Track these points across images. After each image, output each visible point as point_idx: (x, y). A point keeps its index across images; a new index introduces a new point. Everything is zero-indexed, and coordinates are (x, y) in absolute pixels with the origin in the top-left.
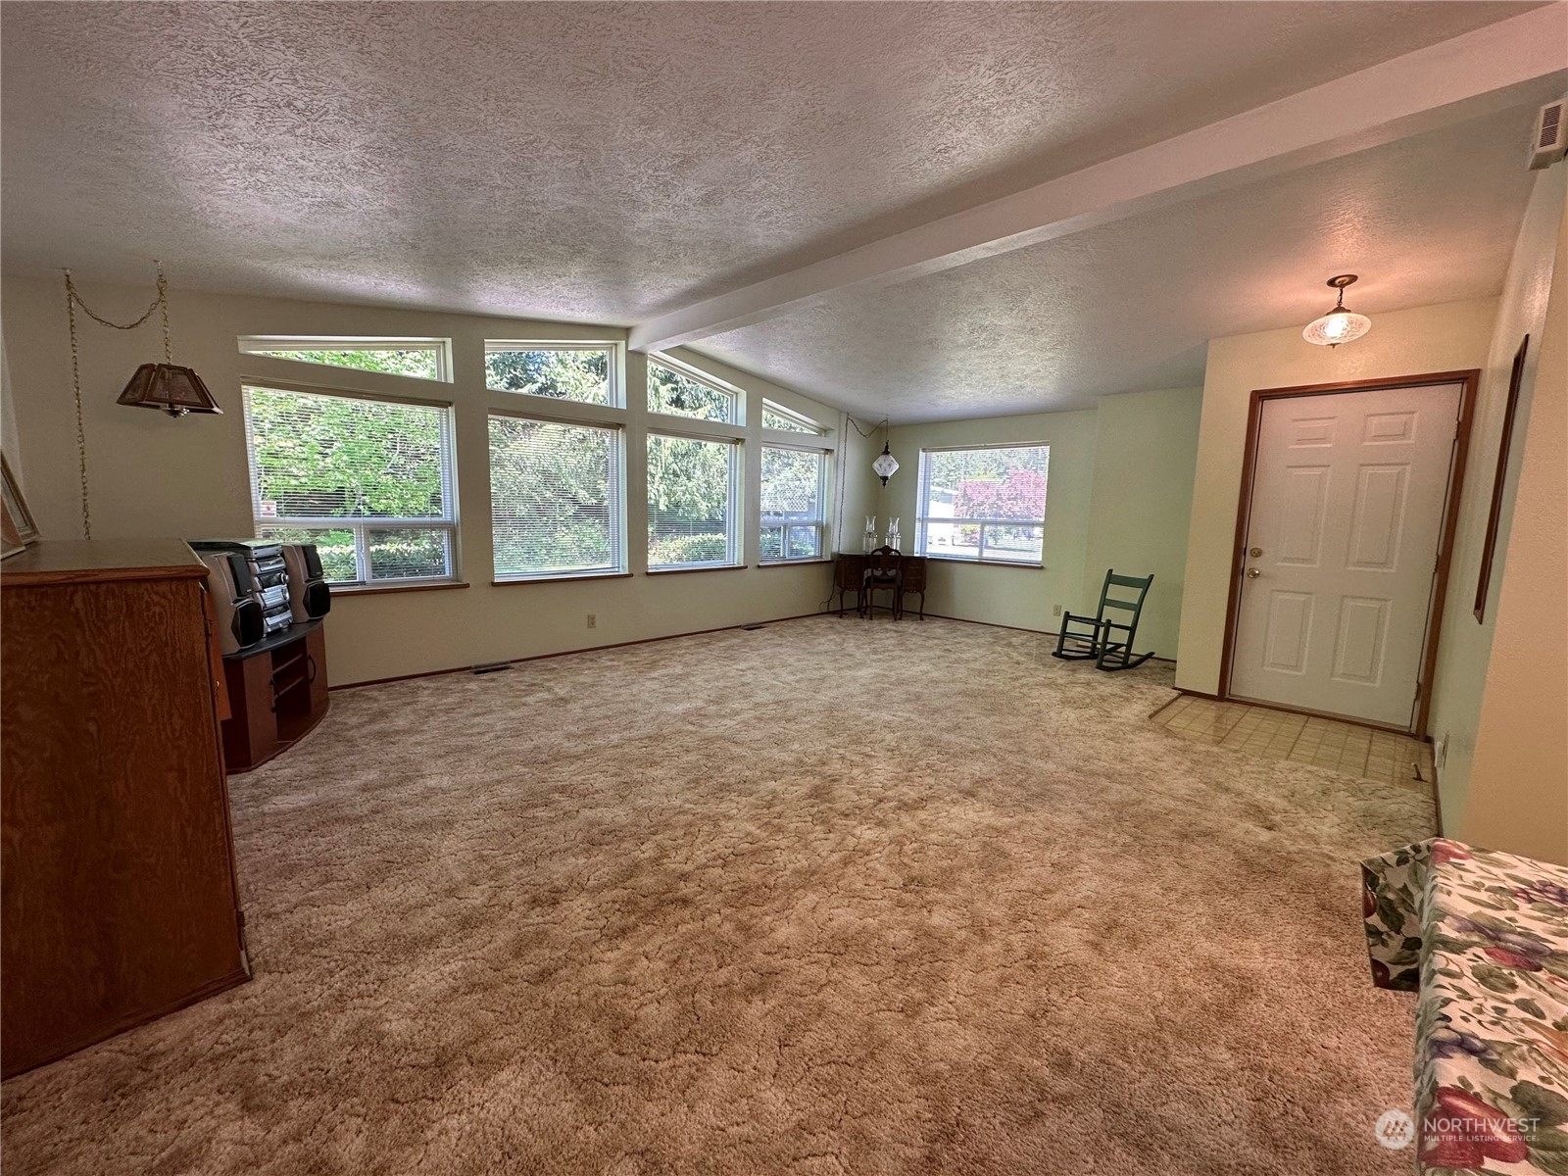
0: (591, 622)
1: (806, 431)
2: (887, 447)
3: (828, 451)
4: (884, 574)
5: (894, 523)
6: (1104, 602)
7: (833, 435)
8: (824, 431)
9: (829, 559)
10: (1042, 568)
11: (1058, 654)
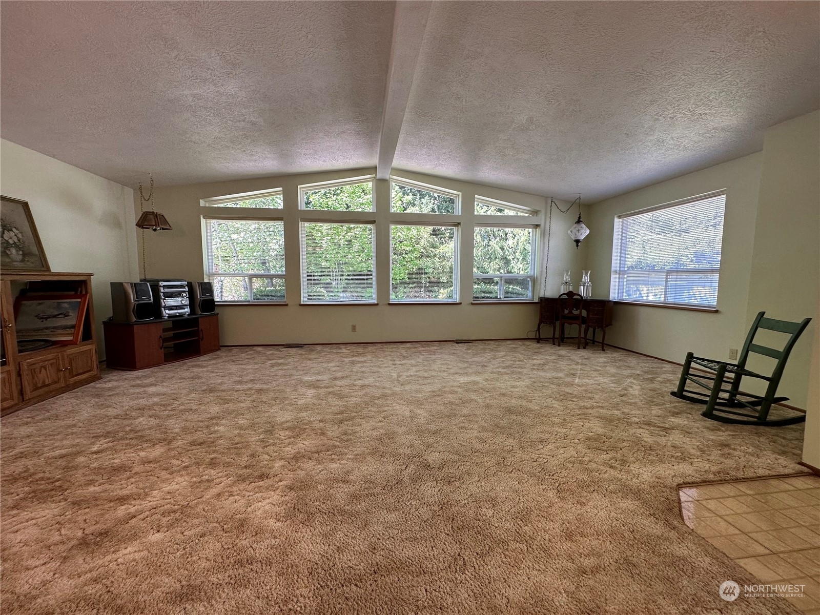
0: (354, 328)
1: (520, 214)
2: (580, 218)
3: (537, 226)
4: (570, 312)
5: (586, 274)
6: (749, 346)
7: (542, 216)
8: (535, 213)
9: (537, 301)
10: (717, 312)
11: (680, 394)
